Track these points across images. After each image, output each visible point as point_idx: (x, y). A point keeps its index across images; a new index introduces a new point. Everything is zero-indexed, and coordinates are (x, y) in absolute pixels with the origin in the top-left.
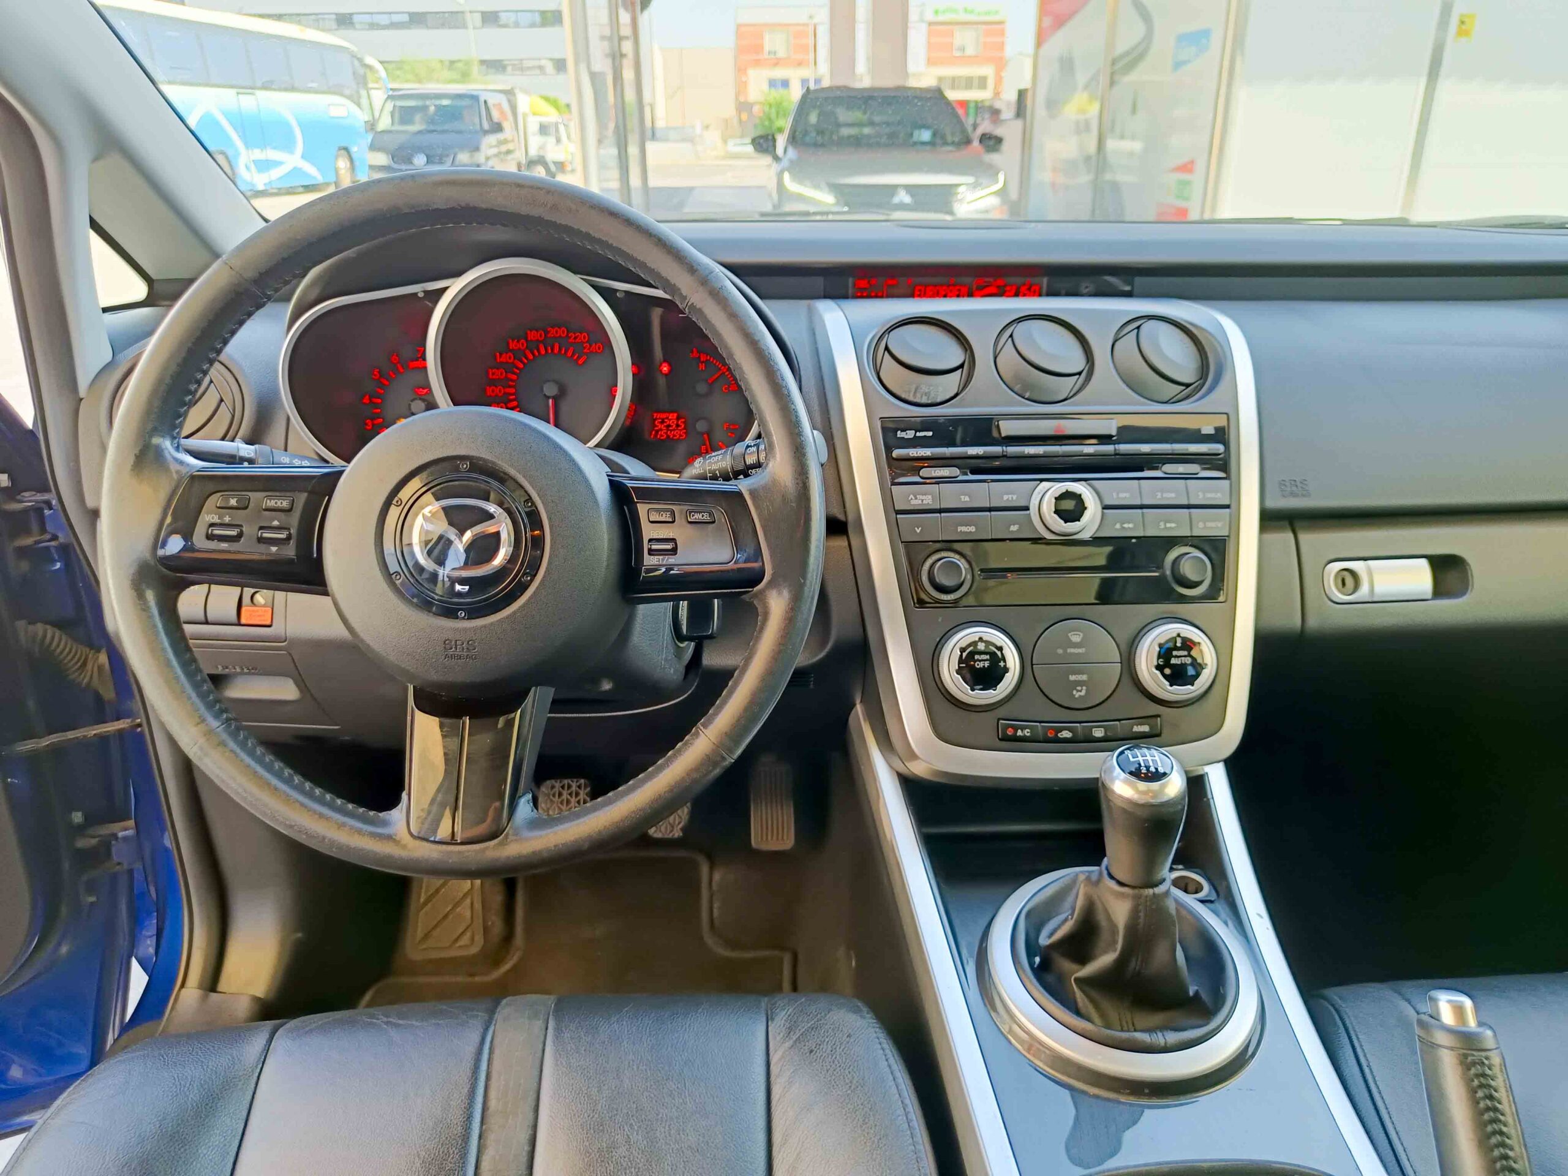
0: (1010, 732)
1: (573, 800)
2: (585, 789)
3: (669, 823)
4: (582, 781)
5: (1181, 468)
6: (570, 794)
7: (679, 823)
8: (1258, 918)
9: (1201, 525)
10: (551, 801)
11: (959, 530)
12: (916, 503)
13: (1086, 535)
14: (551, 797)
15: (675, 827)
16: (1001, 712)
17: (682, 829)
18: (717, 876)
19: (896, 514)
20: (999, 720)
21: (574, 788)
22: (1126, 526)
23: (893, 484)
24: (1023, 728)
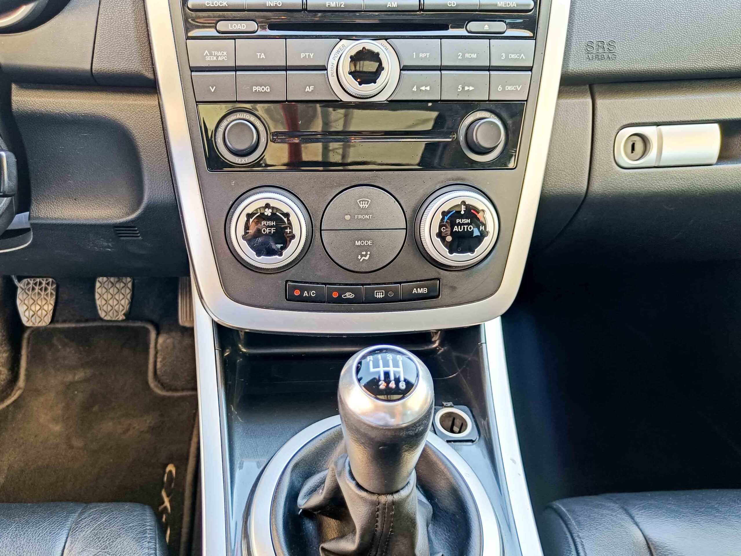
0: (297, 293)
1: (43, 293)
2: (52, 286)
3: (115, 310)
4: (50, 280)
5: (486, 26)
6: (41, 289)
7: (123, 310)
8: (511, 462)
9: (500, 88)
10: (27, 293)
11: (254, 90)
12: (210, 60)
13: (382, 98)
14: (27, 291)
15: (120, 313)
16: (290, 274)
17: (125, 314)
18: (161, 340)
19: (192, 71)
20: (287, 282)
21: (44, 285)
22: (423, 88)
23: (188, 38)
24: (308, 290)
